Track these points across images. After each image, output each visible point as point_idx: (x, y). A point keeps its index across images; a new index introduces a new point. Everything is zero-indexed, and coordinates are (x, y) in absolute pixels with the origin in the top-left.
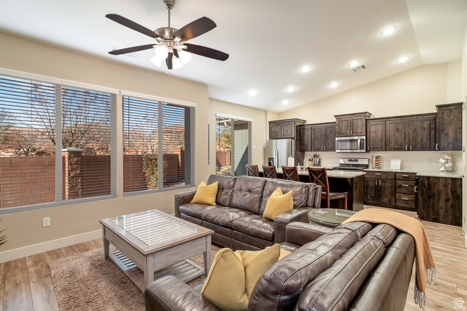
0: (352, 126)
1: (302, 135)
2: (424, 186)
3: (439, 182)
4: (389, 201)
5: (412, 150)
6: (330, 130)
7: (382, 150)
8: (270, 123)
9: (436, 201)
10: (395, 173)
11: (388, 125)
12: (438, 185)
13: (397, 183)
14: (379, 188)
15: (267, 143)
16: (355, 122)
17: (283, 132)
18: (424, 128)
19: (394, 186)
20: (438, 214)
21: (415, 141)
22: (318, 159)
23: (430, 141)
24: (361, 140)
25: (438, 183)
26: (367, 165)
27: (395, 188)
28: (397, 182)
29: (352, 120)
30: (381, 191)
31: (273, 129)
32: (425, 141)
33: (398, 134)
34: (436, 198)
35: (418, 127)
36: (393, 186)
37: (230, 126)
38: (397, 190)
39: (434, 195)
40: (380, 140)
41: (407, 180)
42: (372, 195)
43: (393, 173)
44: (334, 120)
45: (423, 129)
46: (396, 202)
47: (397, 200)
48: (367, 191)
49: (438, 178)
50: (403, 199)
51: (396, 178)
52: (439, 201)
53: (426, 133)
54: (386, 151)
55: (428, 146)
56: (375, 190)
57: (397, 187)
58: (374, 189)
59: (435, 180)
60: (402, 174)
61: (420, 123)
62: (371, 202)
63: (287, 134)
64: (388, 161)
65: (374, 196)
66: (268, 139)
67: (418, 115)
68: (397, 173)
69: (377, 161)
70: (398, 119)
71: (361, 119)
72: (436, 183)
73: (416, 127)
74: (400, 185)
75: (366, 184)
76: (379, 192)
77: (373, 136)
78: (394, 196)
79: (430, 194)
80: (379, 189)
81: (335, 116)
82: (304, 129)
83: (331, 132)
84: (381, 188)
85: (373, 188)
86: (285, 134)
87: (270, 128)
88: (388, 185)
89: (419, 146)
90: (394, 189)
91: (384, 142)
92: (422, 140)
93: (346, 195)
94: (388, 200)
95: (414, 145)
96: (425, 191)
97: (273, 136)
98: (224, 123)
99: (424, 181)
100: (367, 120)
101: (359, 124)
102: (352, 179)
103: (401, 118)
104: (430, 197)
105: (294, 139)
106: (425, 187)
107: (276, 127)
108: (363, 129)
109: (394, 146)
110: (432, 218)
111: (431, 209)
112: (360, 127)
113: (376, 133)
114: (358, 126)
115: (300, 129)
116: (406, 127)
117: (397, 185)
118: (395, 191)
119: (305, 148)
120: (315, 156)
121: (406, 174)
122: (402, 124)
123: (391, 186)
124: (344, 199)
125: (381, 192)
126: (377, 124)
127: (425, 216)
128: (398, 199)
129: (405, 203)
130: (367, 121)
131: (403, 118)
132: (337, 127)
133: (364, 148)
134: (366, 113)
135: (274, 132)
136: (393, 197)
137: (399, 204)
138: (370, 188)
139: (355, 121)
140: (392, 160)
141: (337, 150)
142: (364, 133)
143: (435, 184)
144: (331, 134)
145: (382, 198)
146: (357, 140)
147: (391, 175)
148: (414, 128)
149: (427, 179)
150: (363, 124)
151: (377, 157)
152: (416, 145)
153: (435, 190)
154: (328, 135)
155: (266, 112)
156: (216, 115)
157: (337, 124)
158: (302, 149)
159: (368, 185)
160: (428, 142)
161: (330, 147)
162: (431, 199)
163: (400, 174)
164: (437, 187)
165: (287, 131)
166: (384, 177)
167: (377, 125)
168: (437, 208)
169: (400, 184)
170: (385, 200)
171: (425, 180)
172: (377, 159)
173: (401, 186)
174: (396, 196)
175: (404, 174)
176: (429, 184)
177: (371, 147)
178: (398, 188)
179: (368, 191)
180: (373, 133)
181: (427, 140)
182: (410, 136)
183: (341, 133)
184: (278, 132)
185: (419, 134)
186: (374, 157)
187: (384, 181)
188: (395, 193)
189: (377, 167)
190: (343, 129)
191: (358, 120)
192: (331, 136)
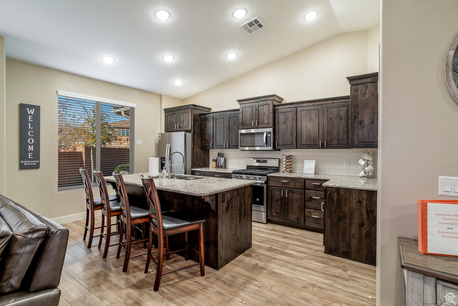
0: (258, 114)
1: (203, 128)
2: (333, 202)
3: (351, 196)
4: (297, 220)
5: (327, 148)
6: (234, 121)
7: (292, 147)
8: (166, 110)
9: (347, 226)
10: (305, 180)
11: (299, 112)
12: (350, 201)
13: (307, 195)
14: (286, 200)
15: (159, 137)
16: (261, 109)
17: (179, 123)
18: (340, 116)
19: (304, 198)
20: (349, 246)
21: (330, 135)
22: (222, 159)
23: (348, 135)
24: (267, 133)
25: (350, 198)
26: (277, 167)
27: (305, 201)
28: (306, 193)
29: (257, 106)
30: (288, 205)
31: (169, 120)
32: (341, 134)
33: (311, 124)
34: (348, 221)
35: (334, 115)
36: (302, 199)
37: (129, 116)
38: (307, 204)
39: (345, 217)
40: (290, 134)
41: (318, 189)
42: (278, 211)
43: (302, 180)
44: (237, 106)
45: (340, 119)
46: (305, 220)
47: (306, 218)
48: (271, 205)
49: (349, 191)
50: (313, 217)
51: (306, 187)
52: (350, 225)
53: (343, 123)
54: (297, 149)
55: (345, 142)
56: (281, 203)
57: (307, 199)
58: (279, 202)
59: (347, 193)
60: (313, 181)
61: (336, 110)
62: (276, 220)
63: (183, 125)
64: (302, 163)
65: (280, 212)
66: (163, 131)
67: (333, 99)
68: (306, 180)
69: (288, 162)
70: (311, 104)
71: (267, 104)
72: (347, 198)
73: (332, 116)
74: (310, 197)
75: (270, 195)
76: (286, 206)
77: (282, 128)
78: (303, 213)
79: (340, 215)
80: (286, 202)
81: (239, 101)
82: (206, 119)
83: (234, 123)
84: (288, 201)
85: (278, 200)
86: (181, 125)
87: (166, 118)
88: (296, 196)
89: (335, 142)
90: (303, 202)
91: (294, 136)
92: (338, 134)
93: (202, 225)
94: (296, 217)
95: (329, 140)
96: (333, 209)
97: (170, 128)
98: (121, 112)
99: (332, 194)
100: (274, 106)
101: (265, 112)
102: (215, 196)
103: (314, 103)
104: (340, 219)
105: (191, 133)
106: (334, 204)
107: (172, 116)
108: (270, 118)
109: (306, 142)
110: (342, 252)
111: (341, 238)
112: (266, 115)
113: (285, 124)
114: (265, 114)
115: (201, 118)
116: (319, 115)
117: (307, 197)
118: (305, 205)
119: (206, 145)
120: (220, 155)
121: (317, 181)
122: (315, 111)
123: (300, 198)
124: (197, 231)
125: (287, 207)
126: (286, 111)
127: (333, 248)
128: (308, 217)
129: (316, 223)
130: (276, 108)
131: (316, 103)
132: (241, 116)
133: (271, 145)
134: (274, 96)
135: (169, 123)
136: (301, 214)
137: (309, 224)
138: (275, 200)
139: (261, 107)
140: (305, 161)
141: (240, 146)
142: (271, 124)
143: (346, 200)
144: (234, 126)
145: (289, 214)
146: (263, 133)
147: (300, 183)
148: (329, 117)
149: (336, 192)
150: (270, 111)
151: (288, 157)
152: (331, 141)
153: (346, 209)
154: (232, 127)
155: (161, 96)
156: (57, 93)
157: (241, 110)
158: (203, 145)
159: (273, 197)
160: (345, 136)
161: (233, 143)
162: (341, 223)
163: (311, 180)
164: (348, 203)
165: (183, 122)
166: (292, 185)
167: (287, 113)
168: (348, 237)
169: (310, 195)
170: (293, 217)
171: (334, 193)
172: (288, 159)
173: (311, 199)
174: (306, 212)
175: (315, 181)
176: (338, 200)
177: (280, 143)
178: (308, 201)
179: (273, 204)
180: (283, 124)
181: (344, 134)
182: (324, 128)
183: (245, 123)
184: (174, 123)
185: (335, 125)
186: (284, 157)
187: (291, 191)
188: (305, 208)
189: (287, 170)
190: (247, 118)
191: (264, 106)
192: (234, 128)
